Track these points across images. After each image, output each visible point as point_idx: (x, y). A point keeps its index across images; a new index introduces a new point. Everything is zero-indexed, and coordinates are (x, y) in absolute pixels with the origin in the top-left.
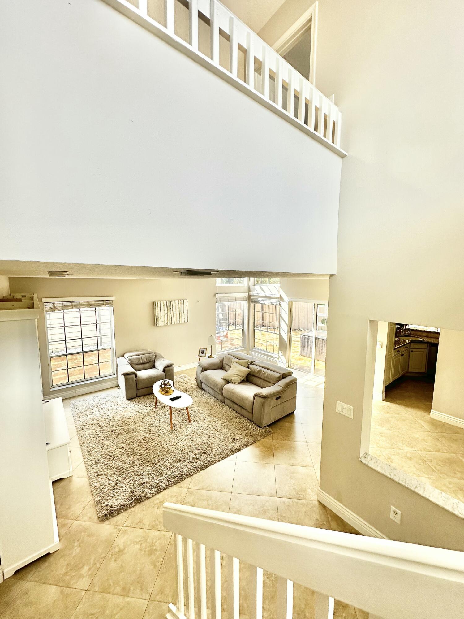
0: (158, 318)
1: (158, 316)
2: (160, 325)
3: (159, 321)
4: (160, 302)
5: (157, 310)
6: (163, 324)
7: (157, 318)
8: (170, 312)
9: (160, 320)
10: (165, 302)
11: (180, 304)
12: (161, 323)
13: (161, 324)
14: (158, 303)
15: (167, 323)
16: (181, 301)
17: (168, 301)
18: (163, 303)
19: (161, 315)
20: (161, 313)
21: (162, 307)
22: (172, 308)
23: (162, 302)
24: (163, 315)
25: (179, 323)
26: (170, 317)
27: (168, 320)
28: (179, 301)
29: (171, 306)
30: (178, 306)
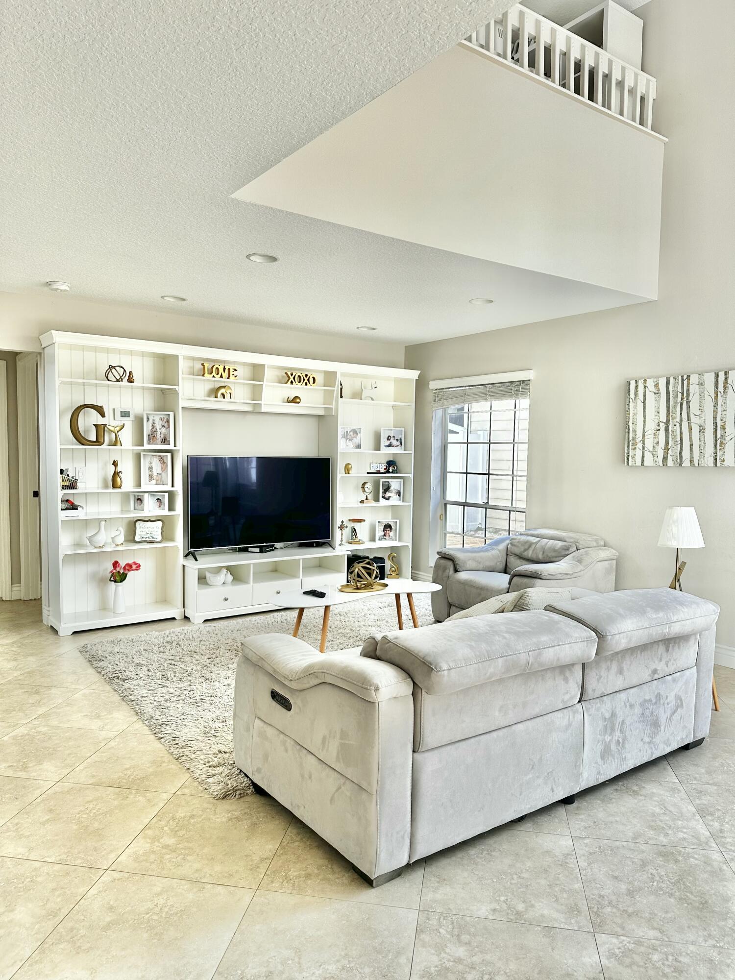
0: (634, 439)
1: (634, 431)
2: (639, 463)
3: (637, 450)
4: (645, 381)
5: (636, 409)
6: (649, 461)
7: (631, 438)
8: (678, 419)
9: (640, 445)
10: (662, 383)
11: (721, 388)
12: (643, 457)
13: (643, 461)
14: (637, 387)
15: (665, 459)
16: (726, 373)
17: (672, 378)
18: (657, 385)
19: (644, 428)
20: (645, 421)
21: (650, 397)
22: (688, 402)
23: (650, 383)
25: (711, 464)
26: (674, 436)
27: (666, 449)
28: (717, 376)
29: (683, 394)
30: (713, 396)
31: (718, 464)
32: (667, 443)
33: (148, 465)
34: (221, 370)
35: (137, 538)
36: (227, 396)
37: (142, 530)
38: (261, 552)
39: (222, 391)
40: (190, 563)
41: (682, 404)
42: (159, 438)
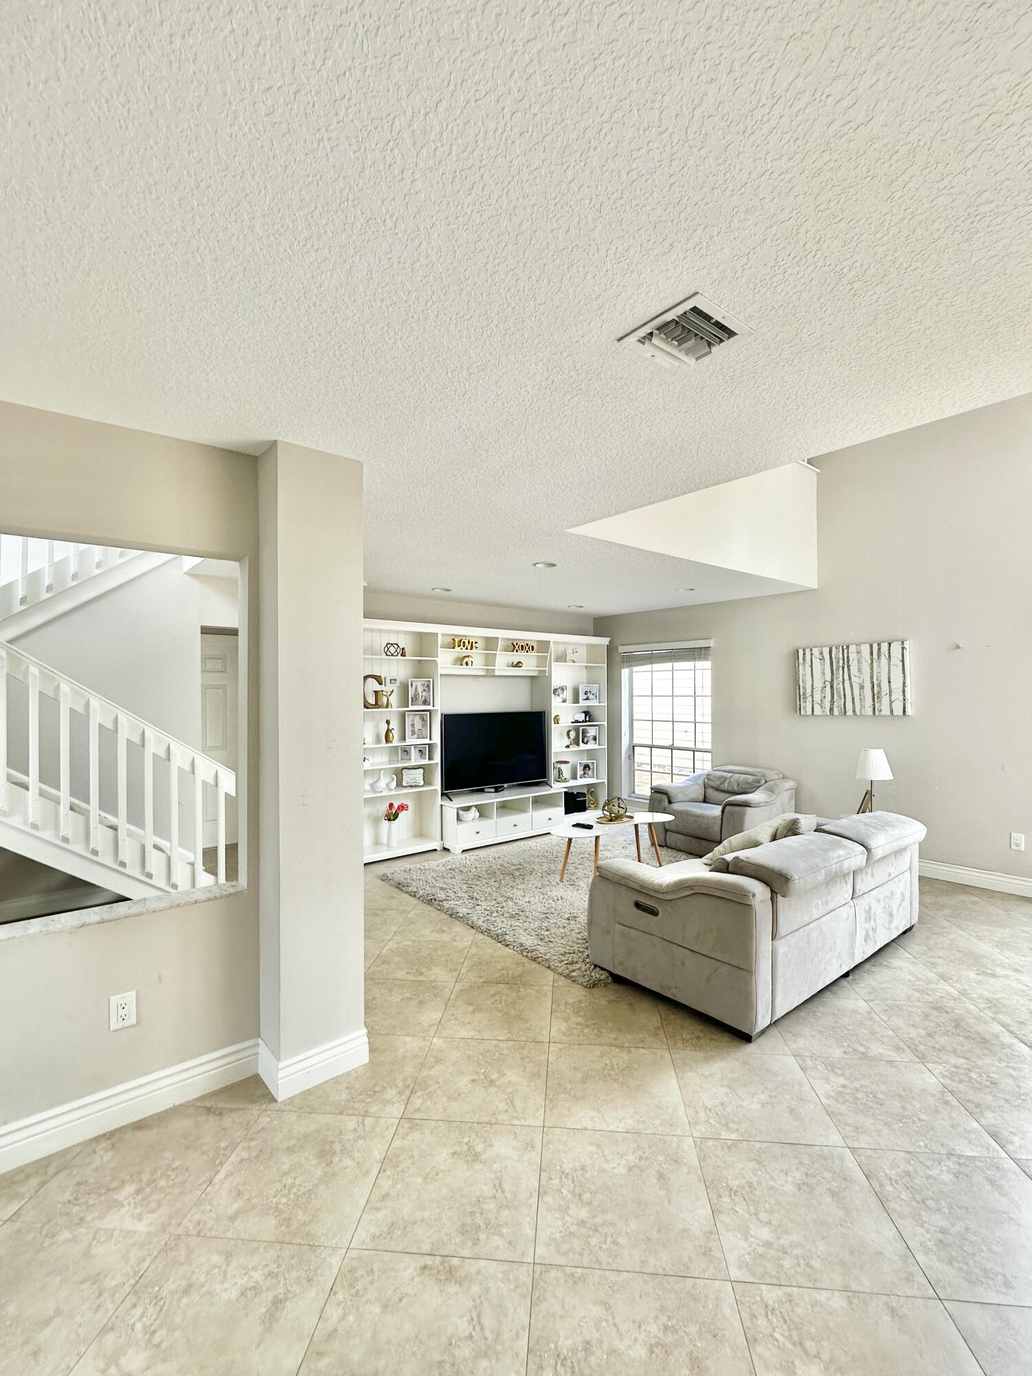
0: (804, 694)
1: (804, 688)
2: (809, 712)
3: (808, 703)
4: (811, 650)
5: (804, 672)
6: (818, 711)
7: (801, 694)
8: (841, 679)
9: (810, 699)
10: (826, 651)
11: (875, 656)
12: (813, 708)
13: (813, 711)
14: (804, 654)
15: (831, 709)
16: (879, 645)
17: (834, 648)
18: (821, 653)
19: (812, 686)
20: (813, 680)
21: (816, 662)
22: (849, 666)
23: (816, 652)
24: (818, 684)
25: (871, 713)
26: (838, 693)
27: (832, 702)
28: (871, 647)
29: (843, 660)
30: (869, 661)
31: (877, 713)
32: (833, 697)
33: (411, 723)
34: (467, 643)
35: (404, 784)
36: (470, 663)
37: (408, 777)
38: (496, 791)
39: (466, 659)
40: (446, 803)
41: (843, 668)
42: (421, 700)
